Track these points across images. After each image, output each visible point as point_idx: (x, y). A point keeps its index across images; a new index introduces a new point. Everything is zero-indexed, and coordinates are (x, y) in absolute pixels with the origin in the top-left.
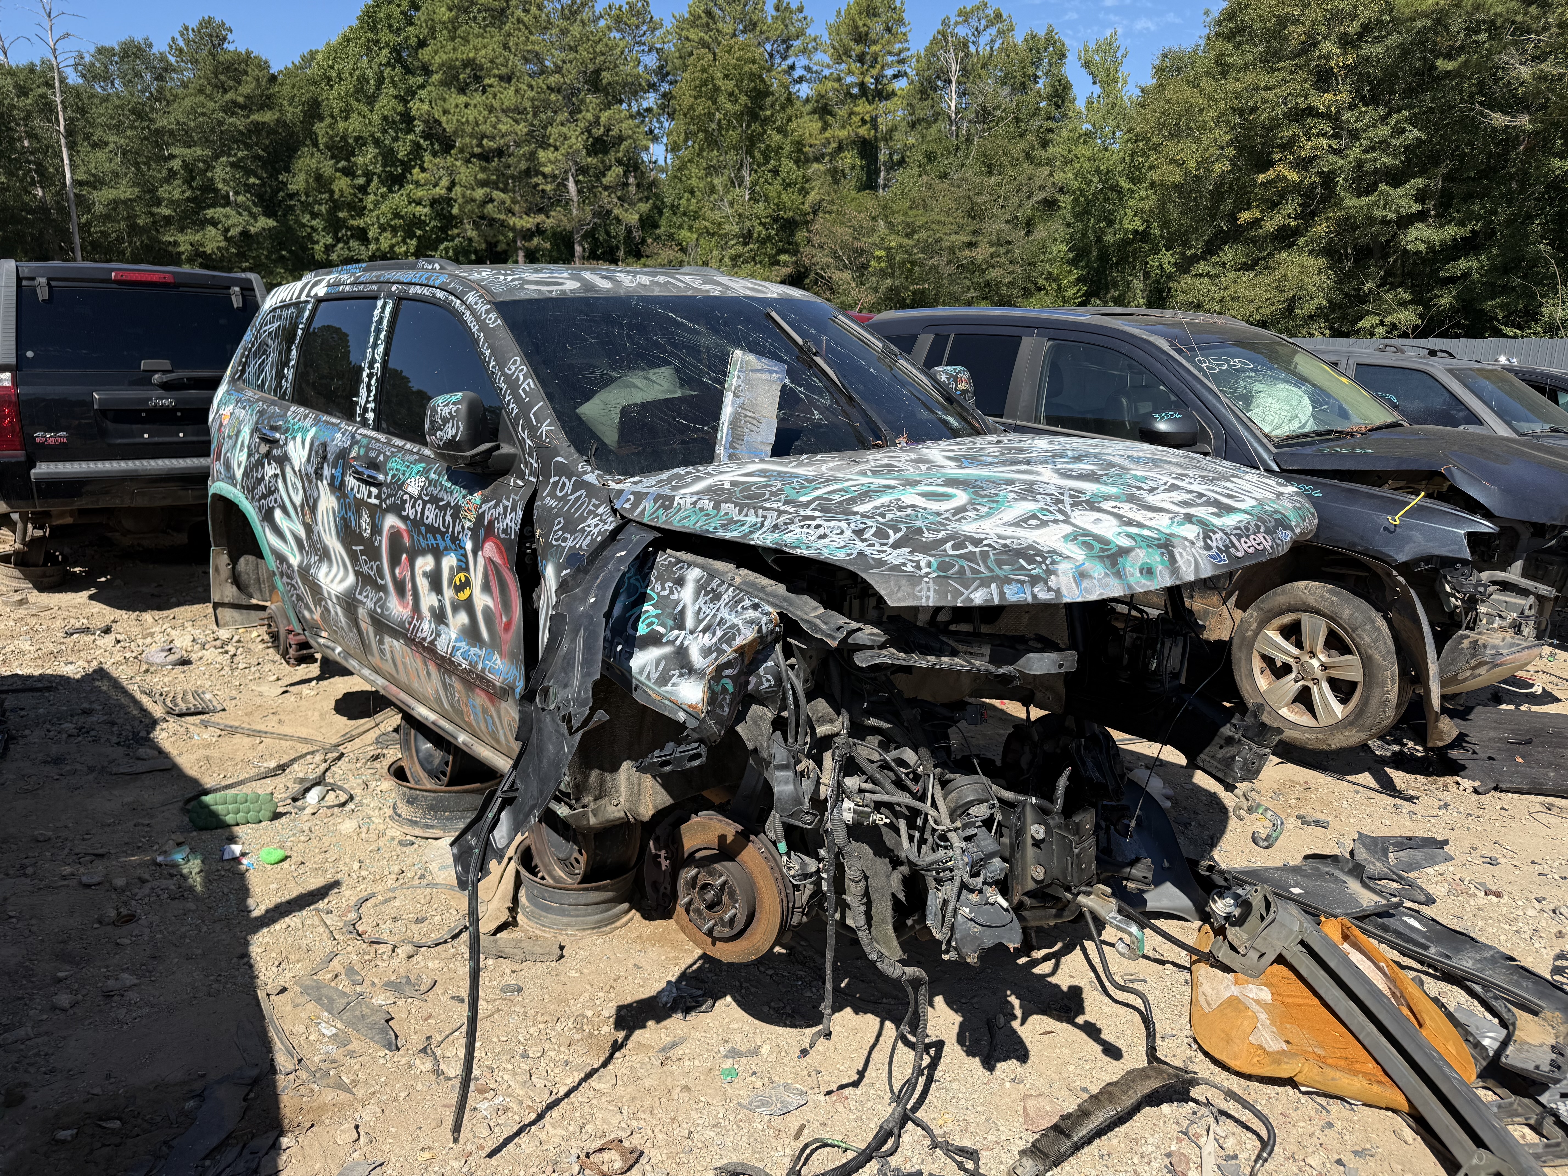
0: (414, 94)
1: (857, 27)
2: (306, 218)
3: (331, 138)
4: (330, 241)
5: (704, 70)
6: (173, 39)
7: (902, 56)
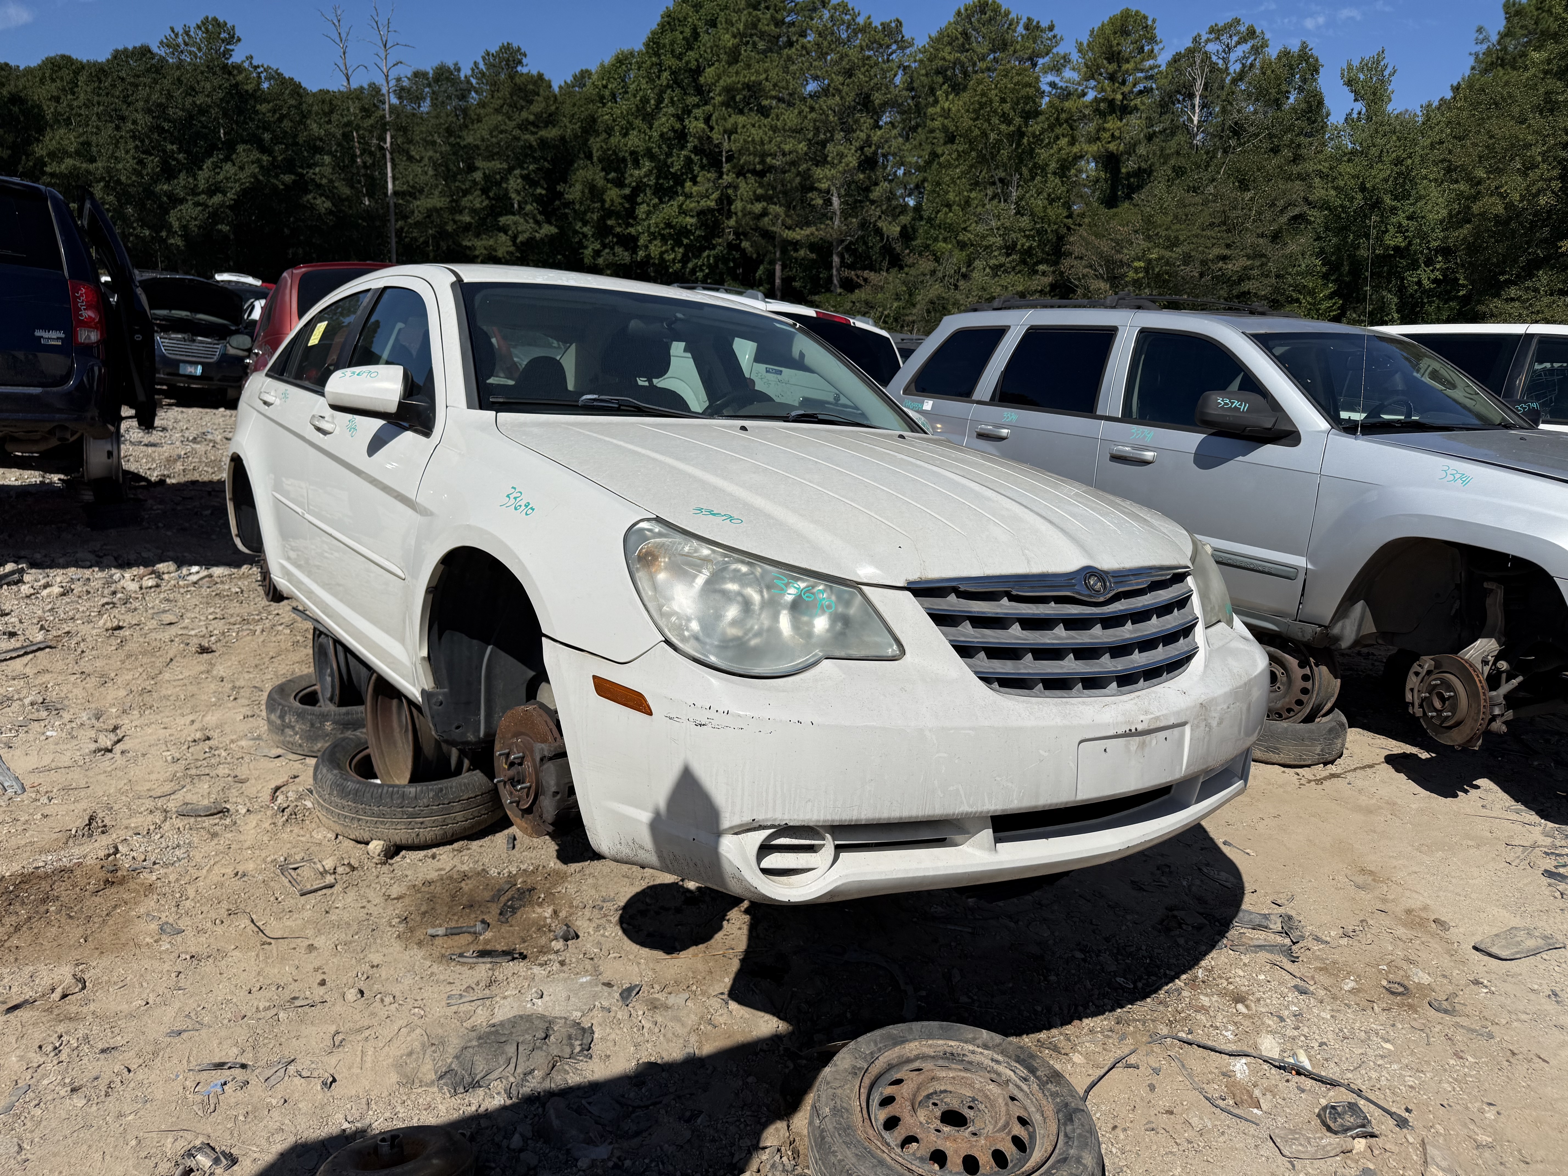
0: (689, 112)
1: (1111, 46)
2: (578, 226)
3: (604, 152)
4: (598, 246)
5: (983, 94)
6: (476, 63)
7: (1151, 72)
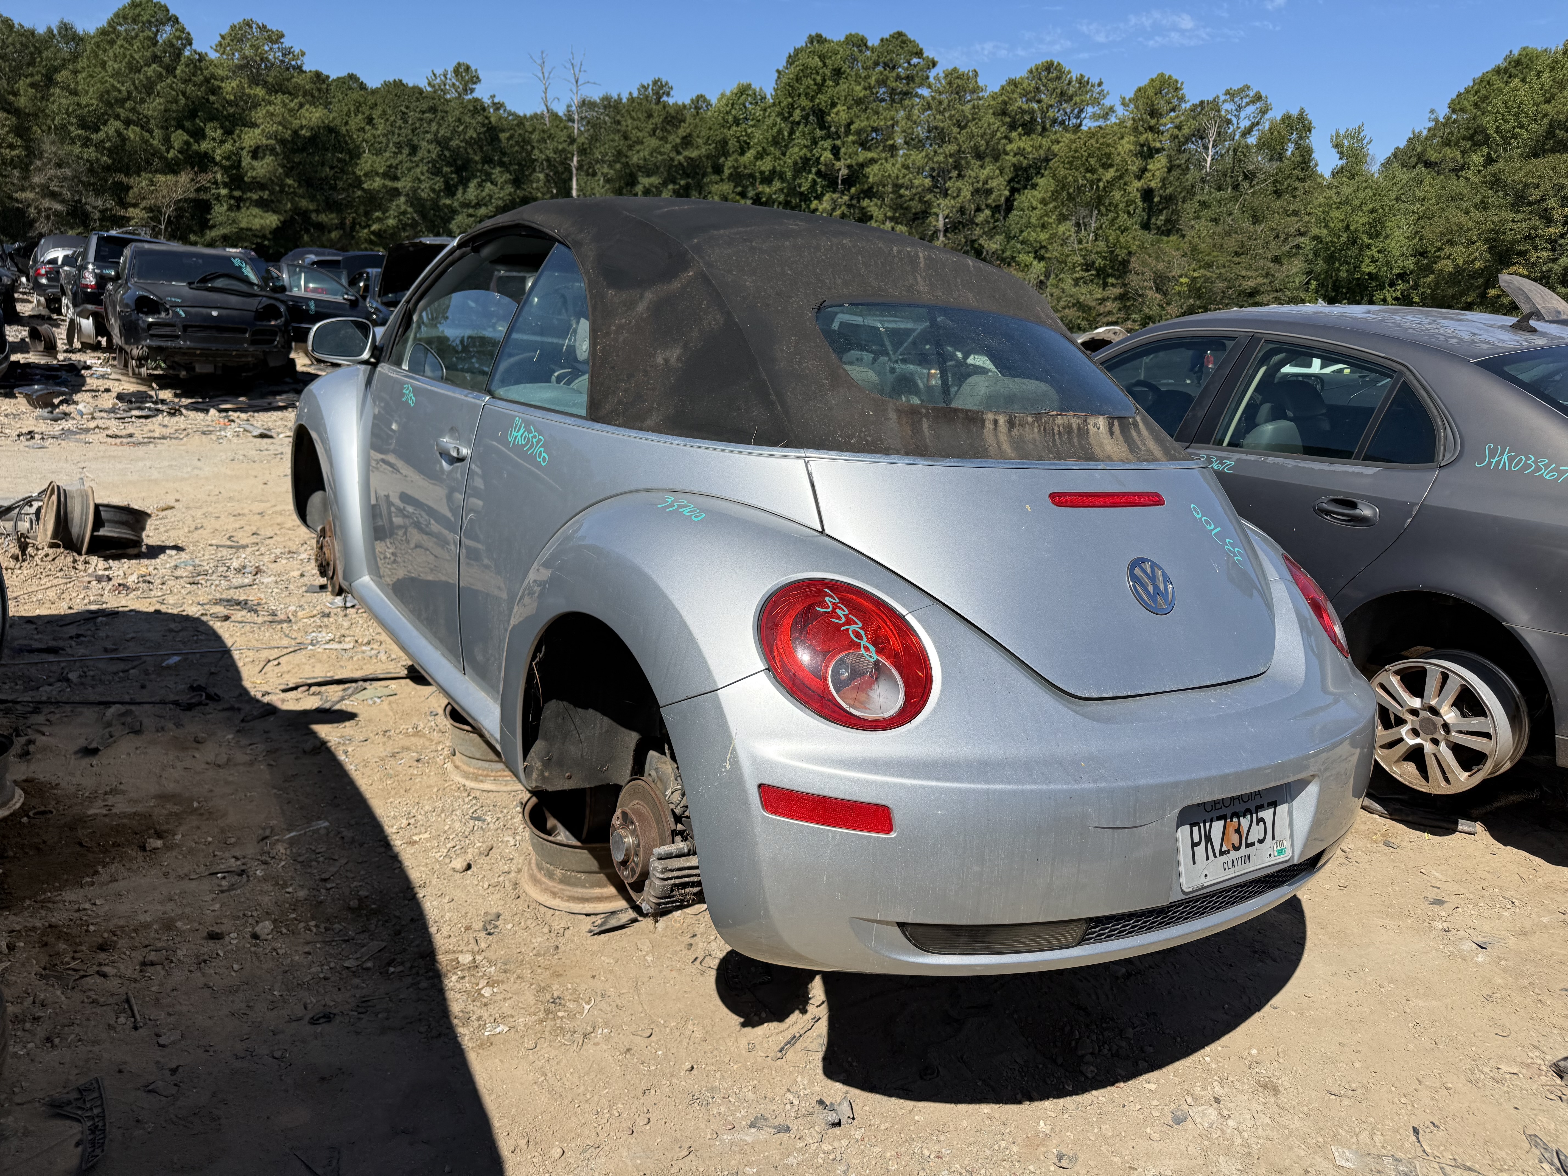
0: (816, 144)
1: (1149, 103)
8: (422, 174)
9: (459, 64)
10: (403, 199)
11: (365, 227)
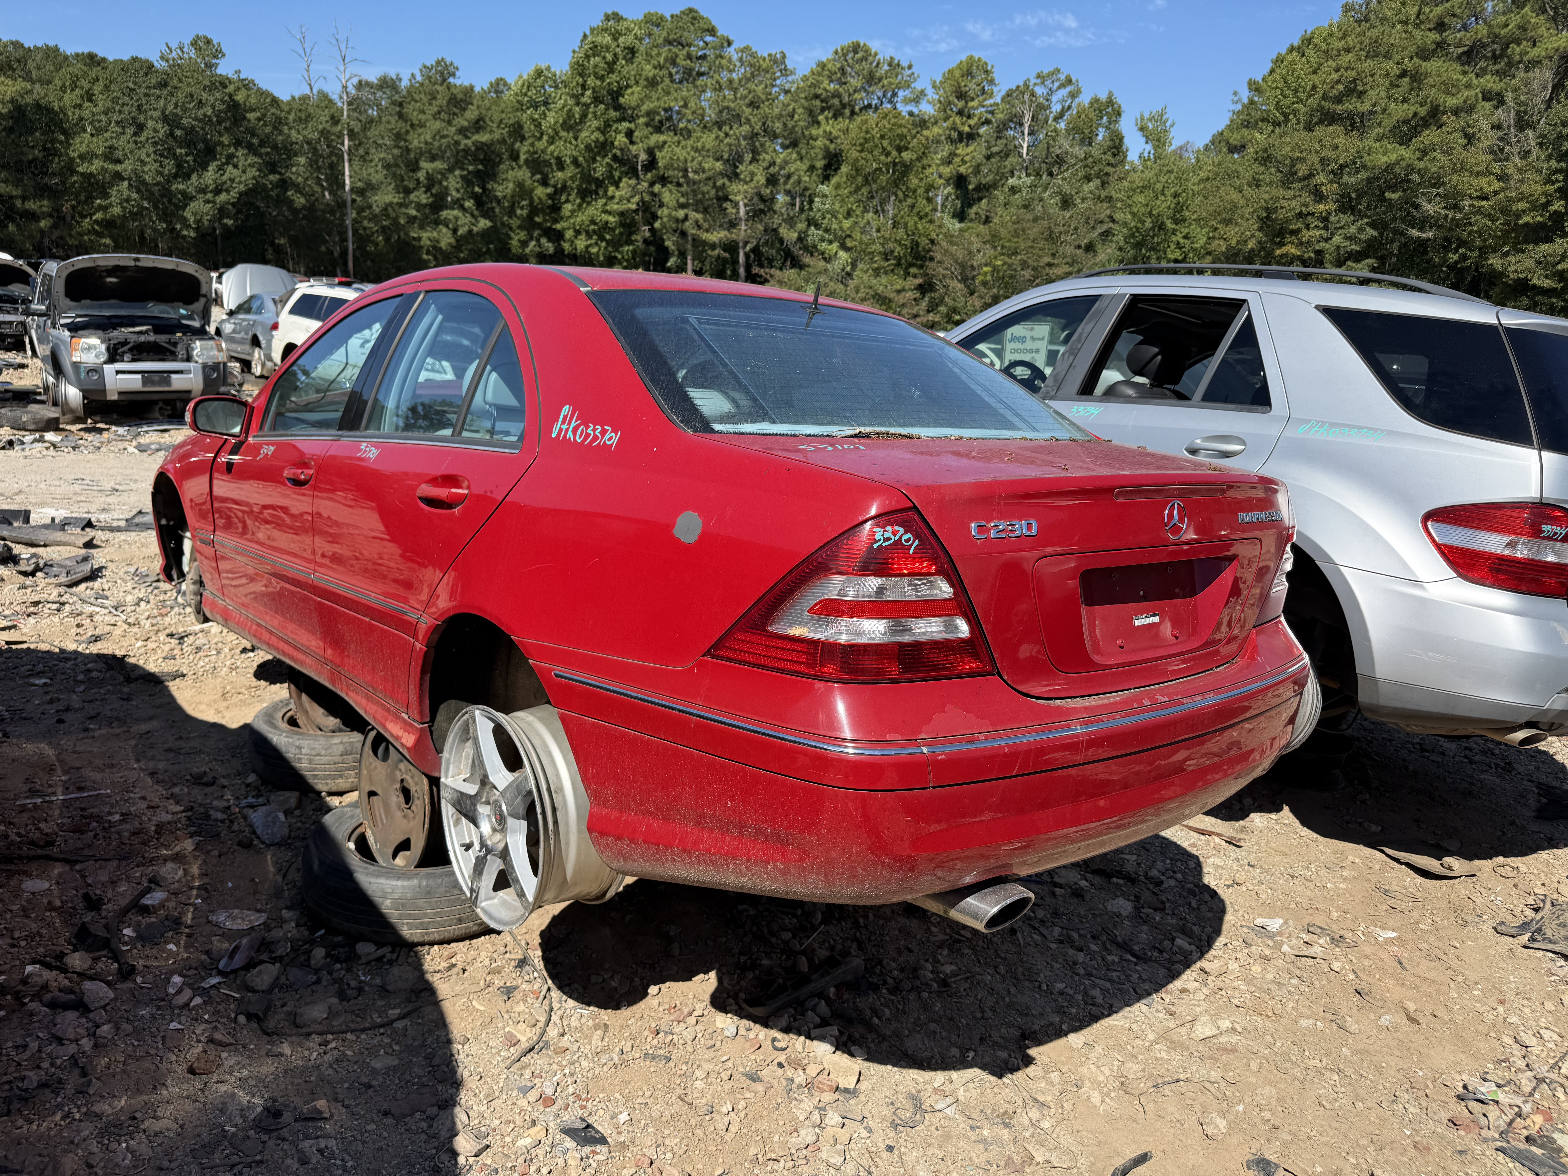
0: (611, 127)
1: (960, 87)
2: (505, 219)
3: (531, 155)
4: (524, 238)
6: (413, 75)
7: (990, 107)
8: (148, 155)
9: (197, 36)
10: (126, 183)
11: (85, 217)
